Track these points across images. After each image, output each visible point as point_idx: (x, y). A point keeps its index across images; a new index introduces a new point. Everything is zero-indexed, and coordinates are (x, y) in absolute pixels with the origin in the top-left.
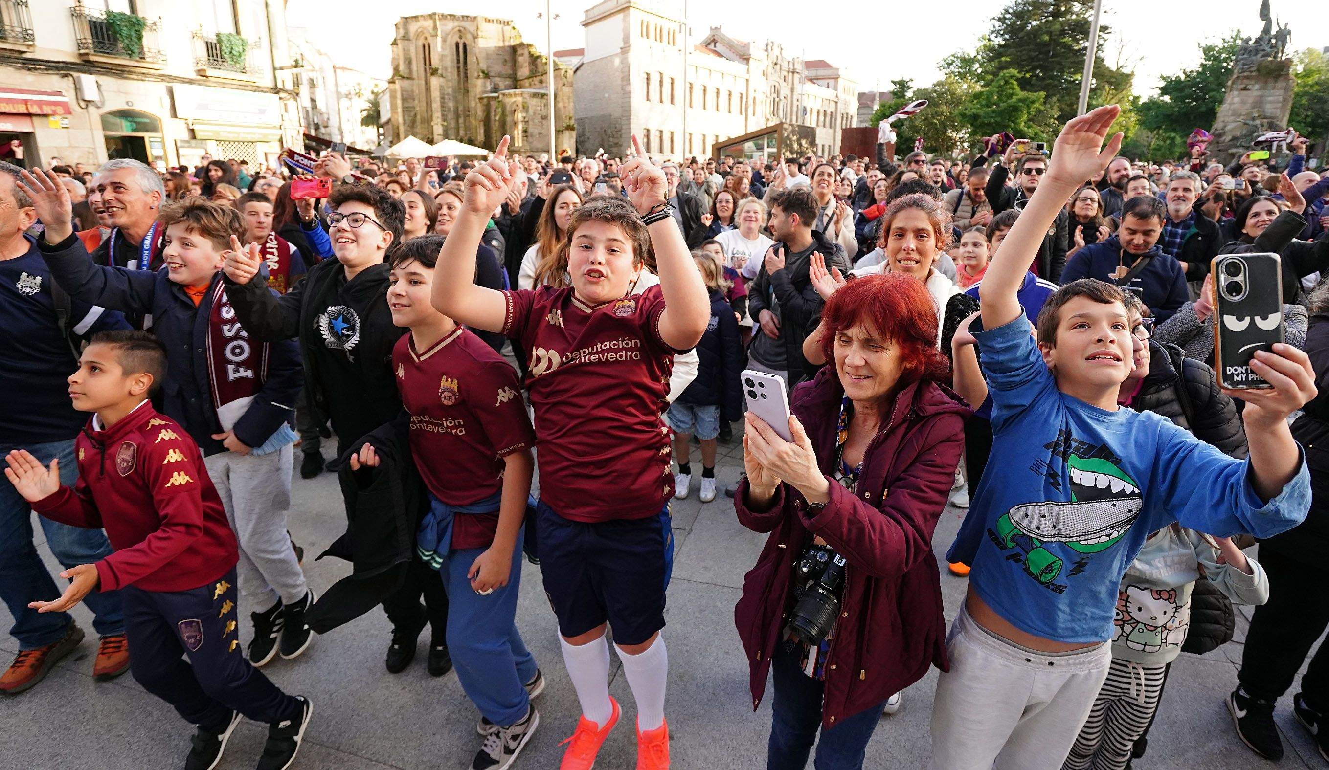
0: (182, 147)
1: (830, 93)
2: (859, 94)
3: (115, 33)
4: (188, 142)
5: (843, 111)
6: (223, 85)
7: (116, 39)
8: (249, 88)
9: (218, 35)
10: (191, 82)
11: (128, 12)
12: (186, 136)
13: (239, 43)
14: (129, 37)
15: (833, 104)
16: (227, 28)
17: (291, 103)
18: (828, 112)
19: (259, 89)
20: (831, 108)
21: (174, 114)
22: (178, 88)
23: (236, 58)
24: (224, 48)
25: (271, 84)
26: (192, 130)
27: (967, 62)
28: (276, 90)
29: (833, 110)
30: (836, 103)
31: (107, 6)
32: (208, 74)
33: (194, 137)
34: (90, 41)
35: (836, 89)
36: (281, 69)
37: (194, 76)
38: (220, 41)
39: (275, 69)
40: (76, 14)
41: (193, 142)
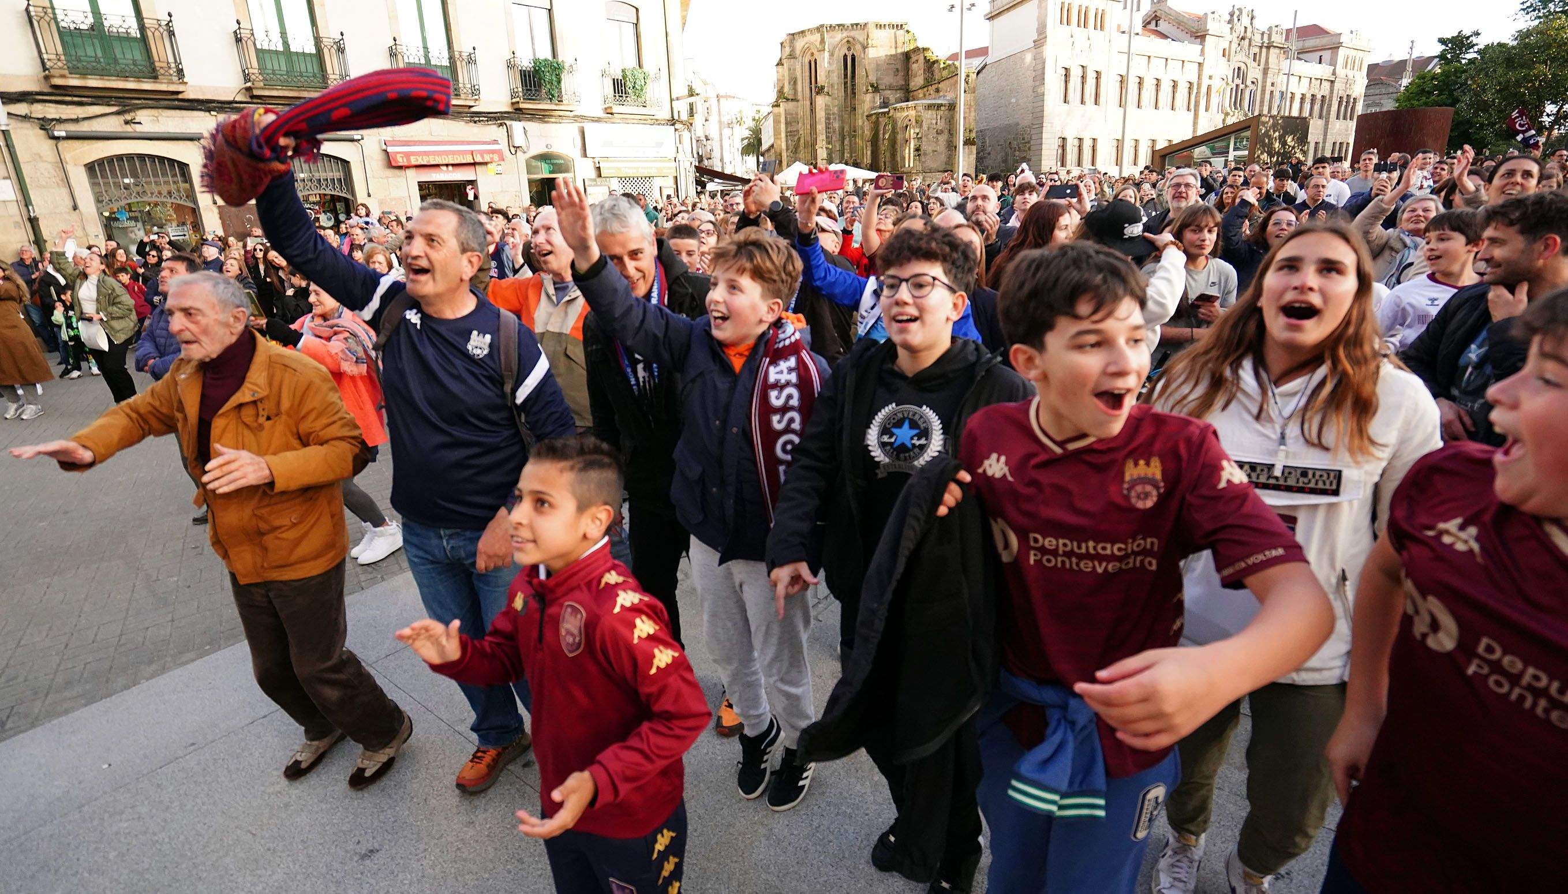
0: (590, 186)
1: (1323, 71)
3: (540, 79)
4: (595, 180)
5: (1341, 93)
6: (625, 121)
7: (540, 85)
8: (649, 121)
9: (623, 71)
10: (598, 120)
11: (550, 57)
12: (593, 174)
13: (641, 76)
14: (551, 83)
16: (631, 63)
17: (686, 135)
18: (1319, 97)
19: (657, 122)
20: (1323, 90)
21: (585, 155)
22: (589, 127)
23: (638, 92)
24: (628, 83)
25: (668, 117)
26: (599, 168)
28: (672, 122)
29: (1326, 93)
31: (534, 55)
32: (614, 111)
33: (600, 176)
34: (520, 89)
35: (1333, 63)
36: (678, 99)
37: (601, 114)
38: (624, 77)
39: (672, 100)
40: (510, 66)
41: (599, 180)
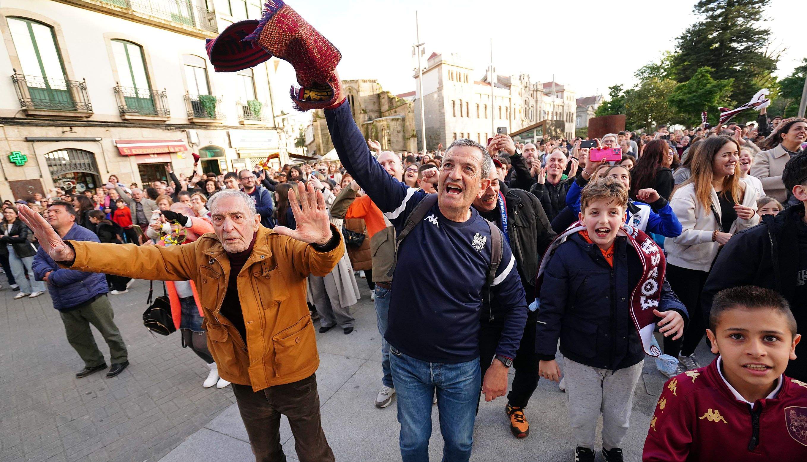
0: (235, 163)
1: (558, 101)
2: (577, 100)
3: (204, 106)
4: (237, 160)
5: (567, 111)
6: (251, 128)
7: (204, 110)
8: (263, 128)
9: (248, 102)
10: (236, 128)
11: (207, 94)
12: (236, 157)
13: (258, 104)
14: (210, 108)
15: (561, 108)
16: (251, 98)
17: (283, 135)
18: (558, 113)
19: (267, 129)
20: (560, 110)
21: (231, 147)
22: (231, 132)
23: (257, 113)
24: (251, 108)
25: (273, 126)
26: (239, 154)
27: (655, 69)
28: (275, 128)
30: (563, 106)
31: (199, 93)
32: (245, 123)
33: (239, 157)
34: (193, 112)
35: (562, 98)
36: (277, 116)
37: (238, 125)
38: (249, 105)
39: (274, 117)
40: (186, 98)
41: (239, 159)
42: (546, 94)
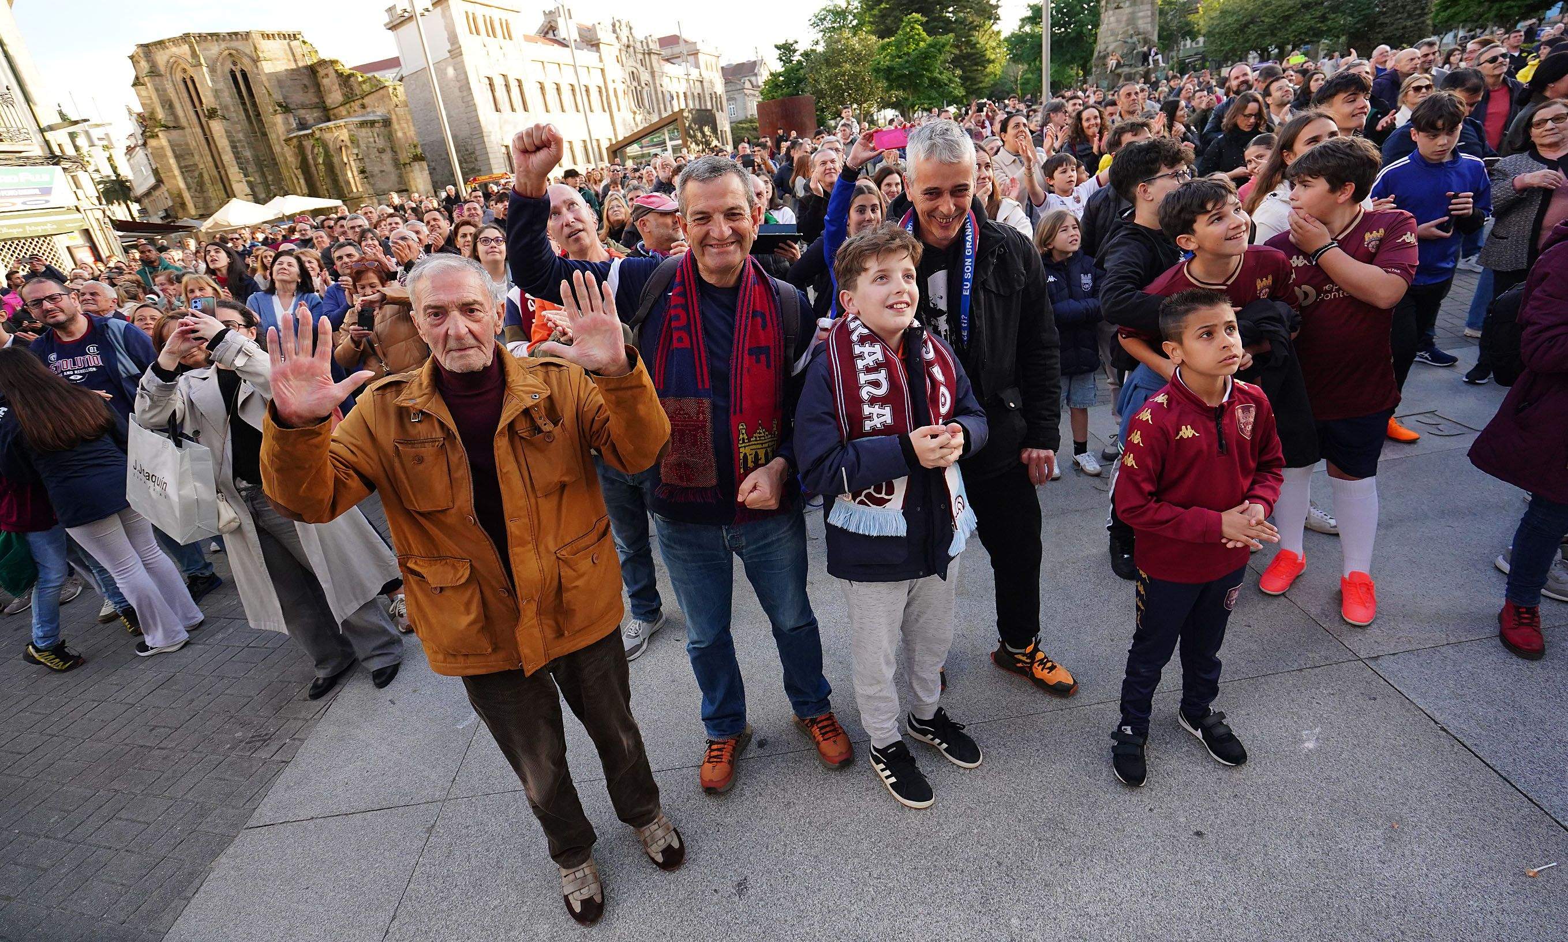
1: (692, 72)
2: (722, 68)
5: (710, 91)
8: (15, 160)
15: (698, 84)
18: (696, 94)
25: (44, 153)
27: (840, 14)
28: (54, 159)
29: (700, 91)
30: (701, 82)
35: (697, 66)
36: (50, 129)
39: (42, 130)
42: (668, 60)
